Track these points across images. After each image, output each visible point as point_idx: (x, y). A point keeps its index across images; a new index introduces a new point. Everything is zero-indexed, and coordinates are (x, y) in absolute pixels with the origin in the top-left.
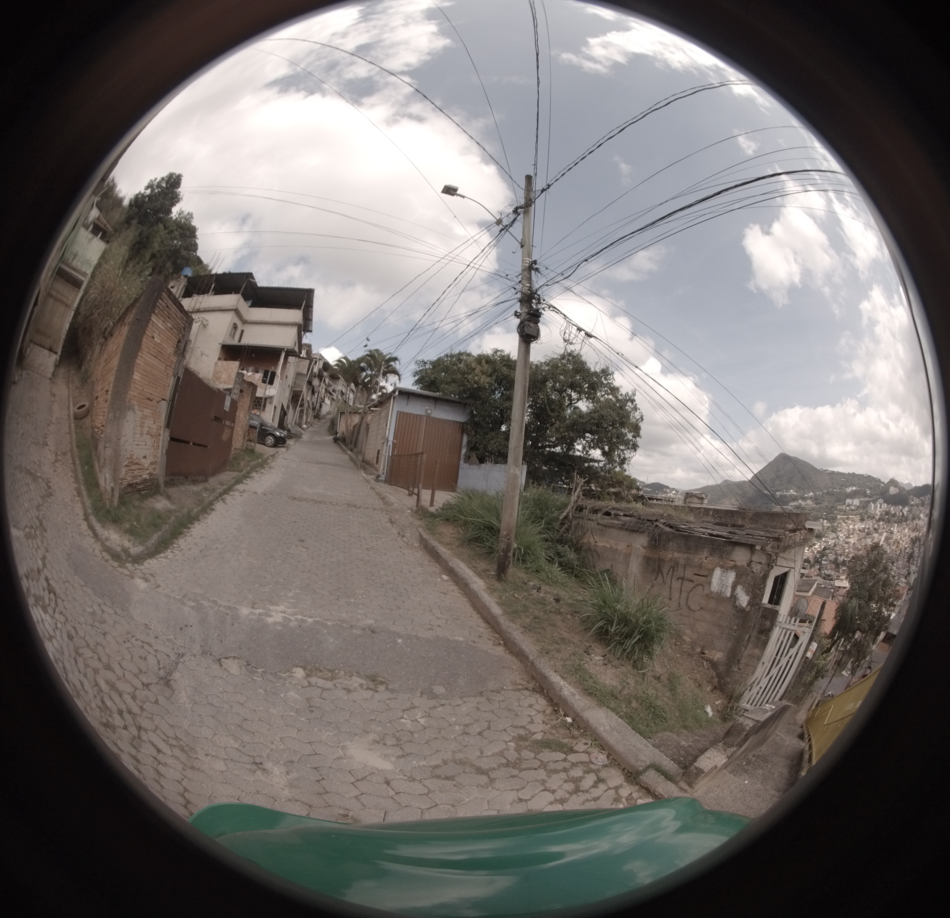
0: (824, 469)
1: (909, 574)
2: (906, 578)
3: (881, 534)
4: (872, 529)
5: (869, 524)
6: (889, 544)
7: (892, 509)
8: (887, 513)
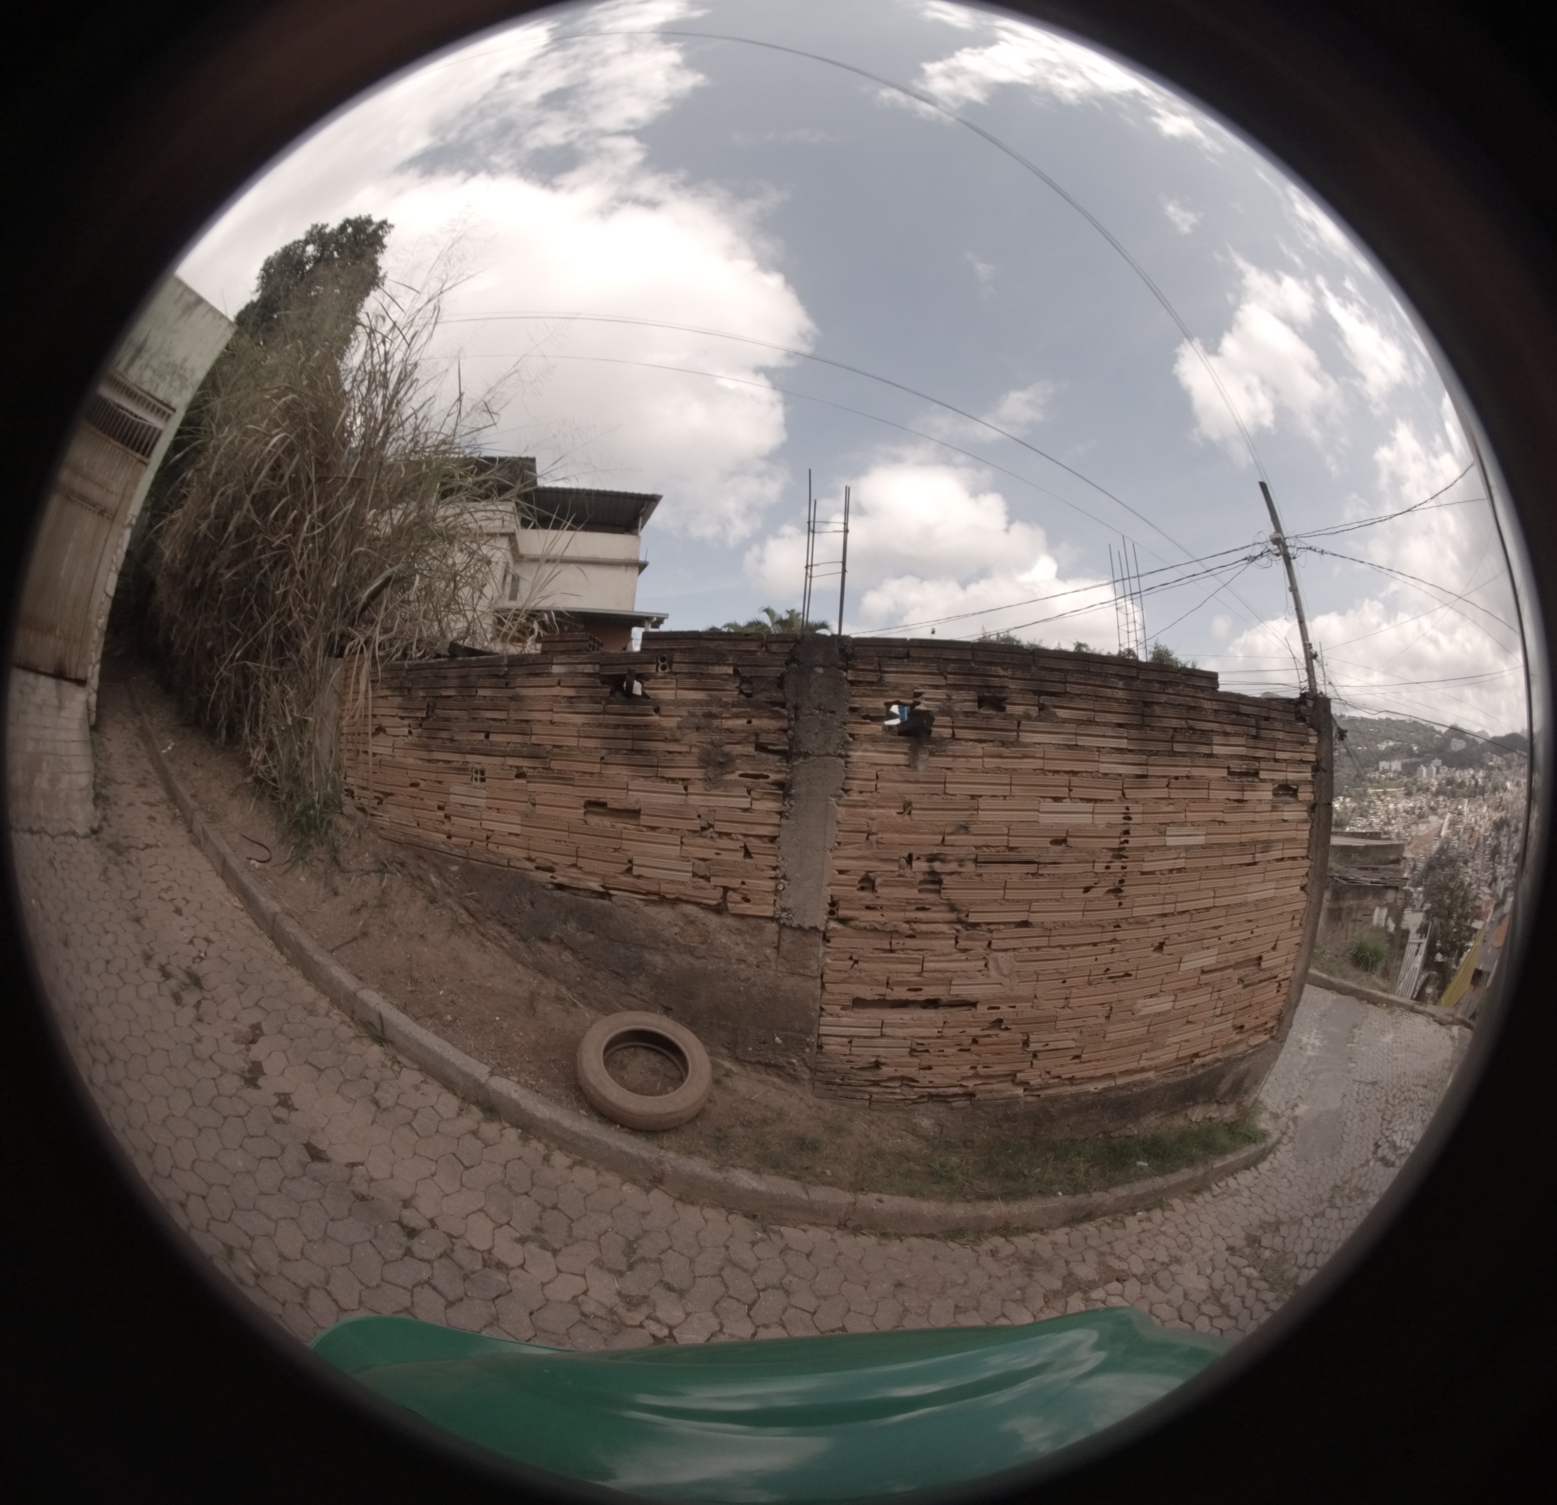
1: (1495, 879)
2: (1490, 886)
3: (1442, 816)
4: (1426, 808)
5: (1421, 801)
6: (1457, 833)
7: (1459, 775)
8: (1450, 782)
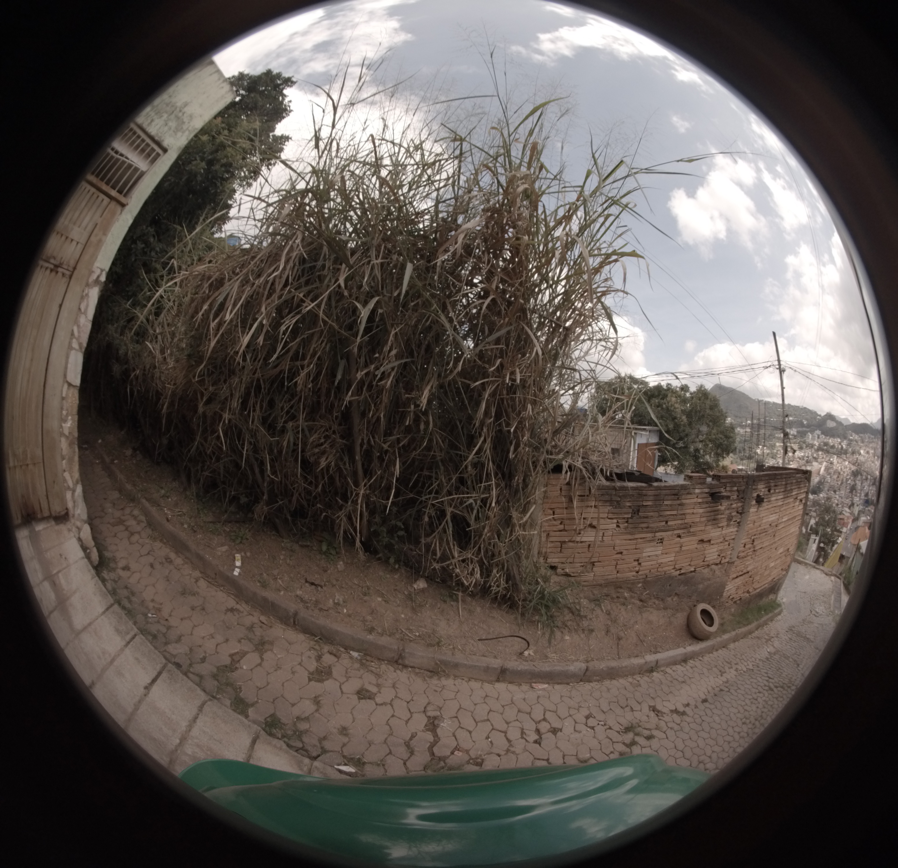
0: (760, 399)
1: (853, 504)
2: (849, 508)
3: (821, 463)
4: (811, 458)
5: (808, 453)
6: (829, 474)
7: (831, 441)
8: (826, 444)
